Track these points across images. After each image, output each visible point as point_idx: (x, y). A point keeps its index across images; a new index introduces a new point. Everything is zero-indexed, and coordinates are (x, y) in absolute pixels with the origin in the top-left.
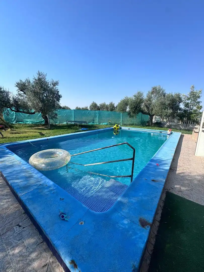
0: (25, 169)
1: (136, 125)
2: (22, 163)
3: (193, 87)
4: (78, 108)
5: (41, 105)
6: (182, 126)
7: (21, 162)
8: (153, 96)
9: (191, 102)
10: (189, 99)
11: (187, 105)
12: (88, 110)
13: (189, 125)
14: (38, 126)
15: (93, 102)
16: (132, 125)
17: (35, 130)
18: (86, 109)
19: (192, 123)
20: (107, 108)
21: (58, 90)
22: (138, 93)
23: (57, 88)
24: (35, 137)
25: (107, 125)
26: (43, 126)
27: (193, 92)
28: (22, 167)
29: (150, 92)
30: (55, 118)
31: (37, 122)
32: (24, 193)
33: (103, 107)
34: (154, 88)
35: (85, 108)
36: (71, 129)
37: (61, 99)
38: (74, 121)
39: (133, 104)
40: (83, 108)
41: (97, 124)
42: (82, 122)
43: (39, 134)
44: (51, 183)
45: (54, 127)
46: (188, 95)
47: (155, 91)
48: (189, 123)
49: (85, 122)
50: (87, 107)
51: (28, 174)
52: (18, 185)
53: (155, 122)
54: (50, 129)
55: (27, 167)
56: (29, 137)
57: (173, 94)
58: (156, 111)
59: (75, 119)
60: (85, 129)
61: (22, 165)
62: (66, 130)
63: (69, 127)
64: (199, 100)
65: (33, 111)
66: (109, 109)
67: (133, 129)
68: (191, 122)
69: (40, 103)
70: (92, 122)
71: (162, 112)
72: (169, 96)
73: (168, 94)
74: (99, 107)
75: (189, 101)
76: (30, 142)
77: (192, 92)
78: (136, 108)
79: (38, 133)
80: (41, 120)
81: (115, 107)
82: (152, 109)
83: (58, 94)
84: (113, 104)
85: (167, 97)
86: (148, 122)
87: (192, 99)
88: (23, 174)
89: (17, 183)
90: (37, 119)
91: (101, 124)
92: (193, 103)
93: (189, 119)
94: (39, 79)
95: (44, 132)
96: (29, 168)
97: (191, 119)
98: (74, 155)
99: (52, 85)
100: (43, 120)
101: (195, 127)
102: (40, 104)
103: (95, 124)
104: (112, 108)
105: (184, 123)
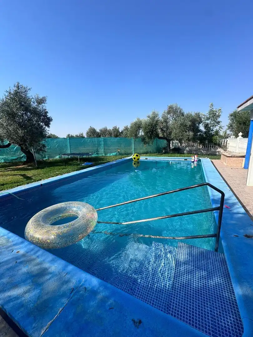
0: (24, 255)
1: (151, 153)
2: (13, 241)
3: (212, 105)
4: (70, 136)
5: (22, 133)
6: (204, 151)
7: (9, 238)
8: (169, 116)
9: (211, 122)
10: (208, 119)
11: (206, 126)
12: (84, 137)
13: (211, 149)
14: (16, 164)
15: (91, 127)
16: (146, 153)
17: (12, 172)
18: (82, 137)
19: (214, 146)
20: (110, 134)
21: (46, 110)
22: (154, 113)
23: (44, 108)
24: (18, 183)
25: (116, 155)
26: (24, 164)
27: (213, 111)
28: (15, 251)
29: (166, 111)
30: (43, 151)
31: (13, 160)
32: (45, 328)
33: (105, 132)
34: (171, 107)
35: (80, 135)
36: (70, 165)
37: (51, 123)
38: (71, 154)
39: (148, 128)
40: (77, 136)
41: (102, 156)
42: (83, 154)
43: (22, 177)
44: (94, 281)
45: (42, 165)
46: (207, 115)
47: (172, 110)
48: (211, 146)
49: (87, 154)
50: (82, 134)
51: (36, 265)
52: (22, 305)
53: (173, 148)
54: (38, 168)
55: (25, 249)
56: (6, 184)
57: (193, 114)
58: (176, 134)
59: (72, 150)
60: (90, 164)
61: (14, 245)
62: (62, 167)
63: (66, 163)
64: (219, 120)
65: (7, 142)
66: (113, 135)
67: (151, 158)
68: (212, 145)
69: (19, 130)
70: (95, 153)
71: (182, 136)
72: (189, 116)
73: (187, 113)
74: (98, 133)
75: (208, 122)
76: (13, 193)
77: (211, 110)
78: (152, 133)
79: (20, 176)
80: (19, 155)
81: (121, 132)
82: (170, 133)
83: (46, 116)
84: (117, 128)
85: (187, 117)
86: (164, 148)
87: (211, 119)
88: (24, 269)
89: (17, 298)
90: (13, 154)
91: (108, 155)
92: (213, 123)
93: (211, 141)
94: (16, 93)
95: (29, 173)
96: (32, 250)
97: (212, 142)
98: (100, 209)
99: (35, 102)
100: (22, 155)
101: (218, 150)
102: (20, 132)
103: (101, 155)
104: (116, 133)
105: (205, 147)
